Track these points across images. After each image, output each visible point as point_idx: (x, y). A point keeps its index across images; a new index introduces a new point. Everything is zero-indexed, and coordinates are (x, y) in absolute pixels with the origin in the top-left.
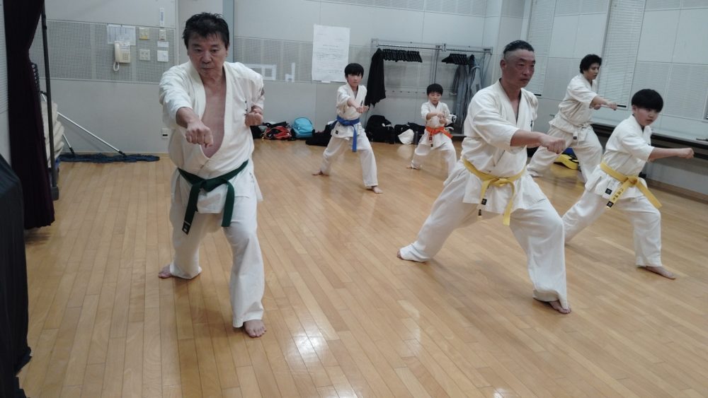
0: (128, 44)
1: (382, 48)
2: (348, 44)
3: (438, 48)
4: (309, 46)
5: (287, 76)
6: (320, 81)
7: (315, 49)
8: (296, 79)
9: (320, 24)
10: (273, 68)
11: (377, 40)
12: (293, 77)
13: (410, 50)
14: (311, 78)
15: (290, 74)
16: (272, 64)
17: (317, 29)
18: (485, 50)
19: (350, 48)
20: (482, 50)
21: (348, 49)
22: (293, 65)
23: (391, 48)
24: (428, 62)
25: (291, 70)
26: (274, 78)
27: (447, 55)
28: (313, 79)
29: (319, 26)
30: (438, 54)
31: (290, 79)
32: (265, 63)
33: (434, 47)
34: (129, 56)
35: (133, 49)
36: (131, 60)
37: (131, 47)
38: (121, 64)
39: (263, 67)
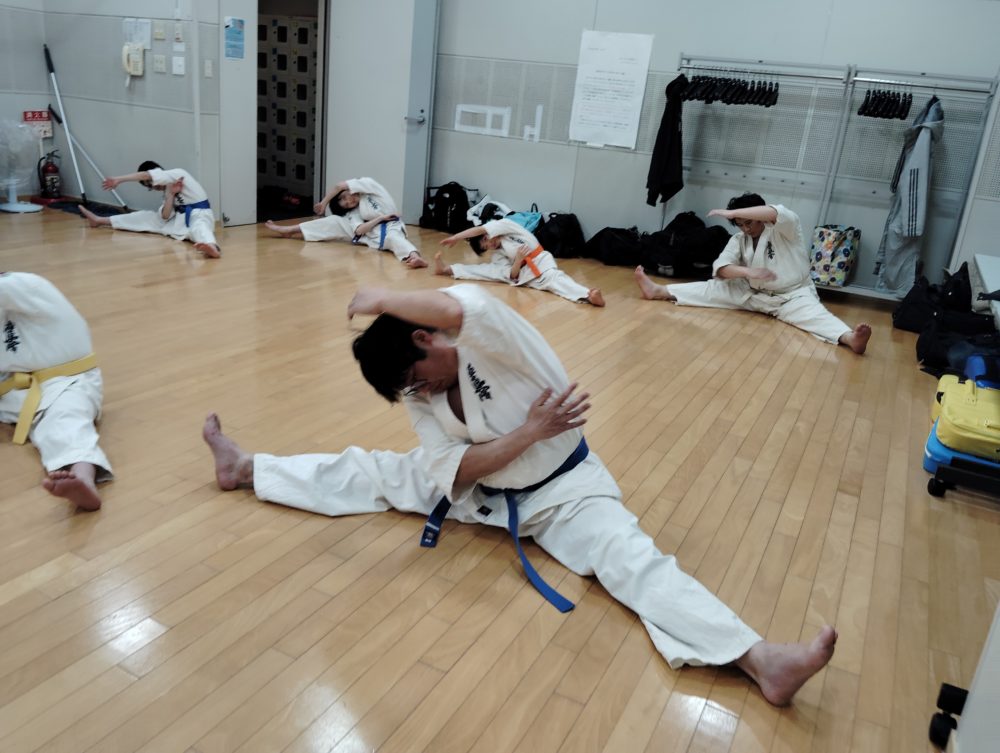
2: (647, 68)
3: (848, 79)
4: (572, 71)
5: (528, 130)
6: (585, 143)
7: (580, 79)
8: (543, 135)
9: (593, 29)
10: (506, 113)
12: (537, 132)
14: (568, 135)
15: (533, 126)
16: (505, 105)
17: (589, 37)
19: (648, 74)
20: (975, 85)
21: (645, 79)
22: (540, 110)
25: (534, 118)
26: (505, 132)
28: (571, 138)
29: (591, 32)
31: (532, 136)
32: (494, 104)
34: (140, 65)
35: (147, 53)
36: (144, 72)
37: (144, 51)
38: (134, 77)
39: (490, 111)
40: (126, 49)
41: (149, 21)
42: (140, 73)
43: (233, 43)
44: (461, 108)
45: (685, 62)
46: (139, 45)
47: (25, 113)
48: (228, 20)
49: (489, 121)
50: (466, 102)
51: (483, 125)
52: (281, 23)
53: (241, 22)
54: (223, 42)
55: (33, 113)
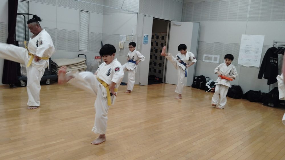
2: (262, 44)
4: (238, 46)
6: (243, 65)
9: (245, 34)
10: (218, 57)
14: (237, 64)
16: (218, 55)
17: (244, 36)
19: (263, 47)
21: (262, 47)
26: (218, 62)
28: (239, 64)
29: (245, 35)
32: (215, 54)
34: (123, 46)
35: (125, 44)
36: (124, 48)
37: (124, 43)
38: (121, 49)
39: (213, 56)
40: (120, 42)
41: (125, 36)
42: (123, 48)
43: (145, 41)
44: (205, 55)
45: (275, 43)
46: (123, 42)
47: (96, 57)
48: (144, 35)
49: (213, 59)
50: (206, 54)
52: (157, 35)
53: (148, 35)
54: (143, 40)
55: (97, 57)
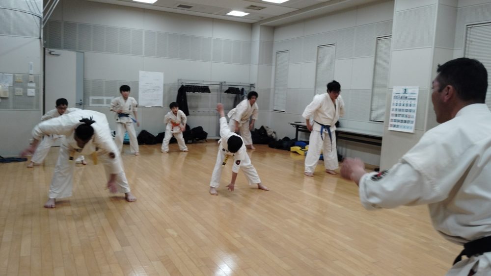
0: (7, 85)
1: (184, 85)
2: (163, 82)
3: (221, 84)
4: (136, 84)
6: (144, 106)
7: (140, 86)
11: (180, 79)
13: (203, 85)
16: (111, 96)
17: (141, 73)
18: (251, 85)
19: (164, 85)
20: (249, 85)
21: (162, 85)
23: (190, 85)
24: (216, 93)
27: (227, 88)
29: (143, 72)
30: (222, 88)
33: (219, 83)
38: (3, 98)
39: (105, 98)
41: (11, 74)
42: (7, 96)
49: (105, 102)
51: (103, 103)
